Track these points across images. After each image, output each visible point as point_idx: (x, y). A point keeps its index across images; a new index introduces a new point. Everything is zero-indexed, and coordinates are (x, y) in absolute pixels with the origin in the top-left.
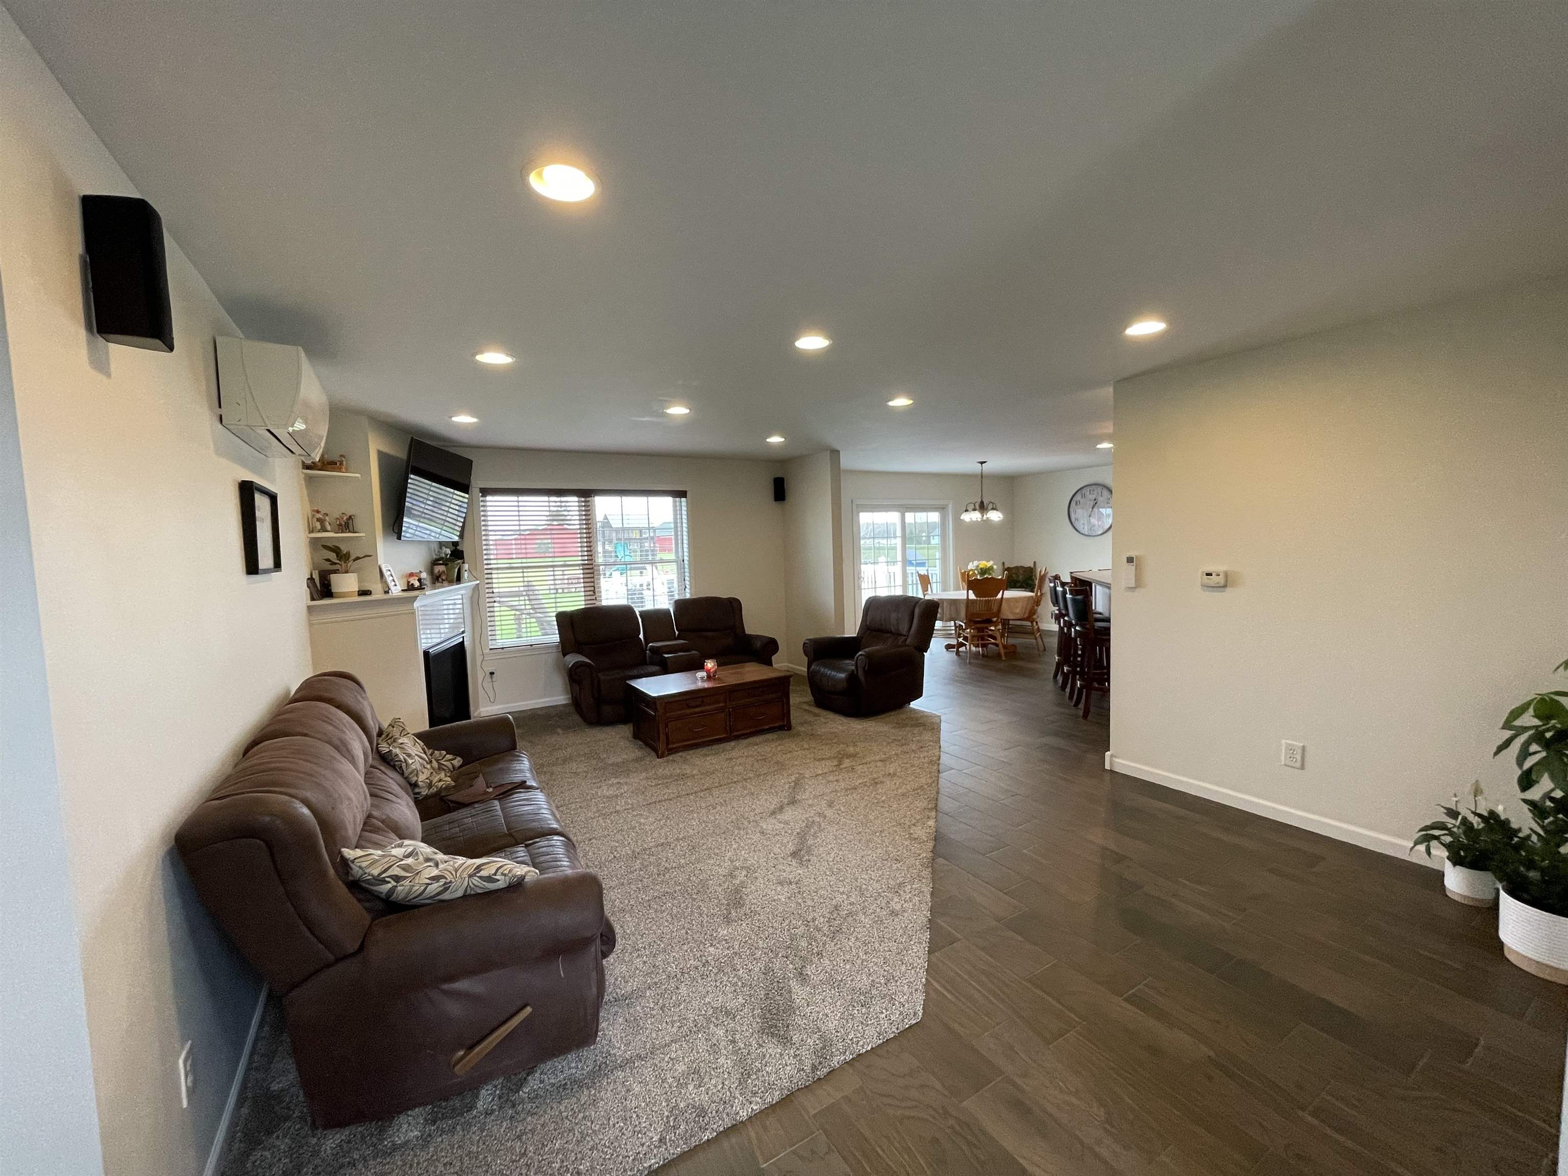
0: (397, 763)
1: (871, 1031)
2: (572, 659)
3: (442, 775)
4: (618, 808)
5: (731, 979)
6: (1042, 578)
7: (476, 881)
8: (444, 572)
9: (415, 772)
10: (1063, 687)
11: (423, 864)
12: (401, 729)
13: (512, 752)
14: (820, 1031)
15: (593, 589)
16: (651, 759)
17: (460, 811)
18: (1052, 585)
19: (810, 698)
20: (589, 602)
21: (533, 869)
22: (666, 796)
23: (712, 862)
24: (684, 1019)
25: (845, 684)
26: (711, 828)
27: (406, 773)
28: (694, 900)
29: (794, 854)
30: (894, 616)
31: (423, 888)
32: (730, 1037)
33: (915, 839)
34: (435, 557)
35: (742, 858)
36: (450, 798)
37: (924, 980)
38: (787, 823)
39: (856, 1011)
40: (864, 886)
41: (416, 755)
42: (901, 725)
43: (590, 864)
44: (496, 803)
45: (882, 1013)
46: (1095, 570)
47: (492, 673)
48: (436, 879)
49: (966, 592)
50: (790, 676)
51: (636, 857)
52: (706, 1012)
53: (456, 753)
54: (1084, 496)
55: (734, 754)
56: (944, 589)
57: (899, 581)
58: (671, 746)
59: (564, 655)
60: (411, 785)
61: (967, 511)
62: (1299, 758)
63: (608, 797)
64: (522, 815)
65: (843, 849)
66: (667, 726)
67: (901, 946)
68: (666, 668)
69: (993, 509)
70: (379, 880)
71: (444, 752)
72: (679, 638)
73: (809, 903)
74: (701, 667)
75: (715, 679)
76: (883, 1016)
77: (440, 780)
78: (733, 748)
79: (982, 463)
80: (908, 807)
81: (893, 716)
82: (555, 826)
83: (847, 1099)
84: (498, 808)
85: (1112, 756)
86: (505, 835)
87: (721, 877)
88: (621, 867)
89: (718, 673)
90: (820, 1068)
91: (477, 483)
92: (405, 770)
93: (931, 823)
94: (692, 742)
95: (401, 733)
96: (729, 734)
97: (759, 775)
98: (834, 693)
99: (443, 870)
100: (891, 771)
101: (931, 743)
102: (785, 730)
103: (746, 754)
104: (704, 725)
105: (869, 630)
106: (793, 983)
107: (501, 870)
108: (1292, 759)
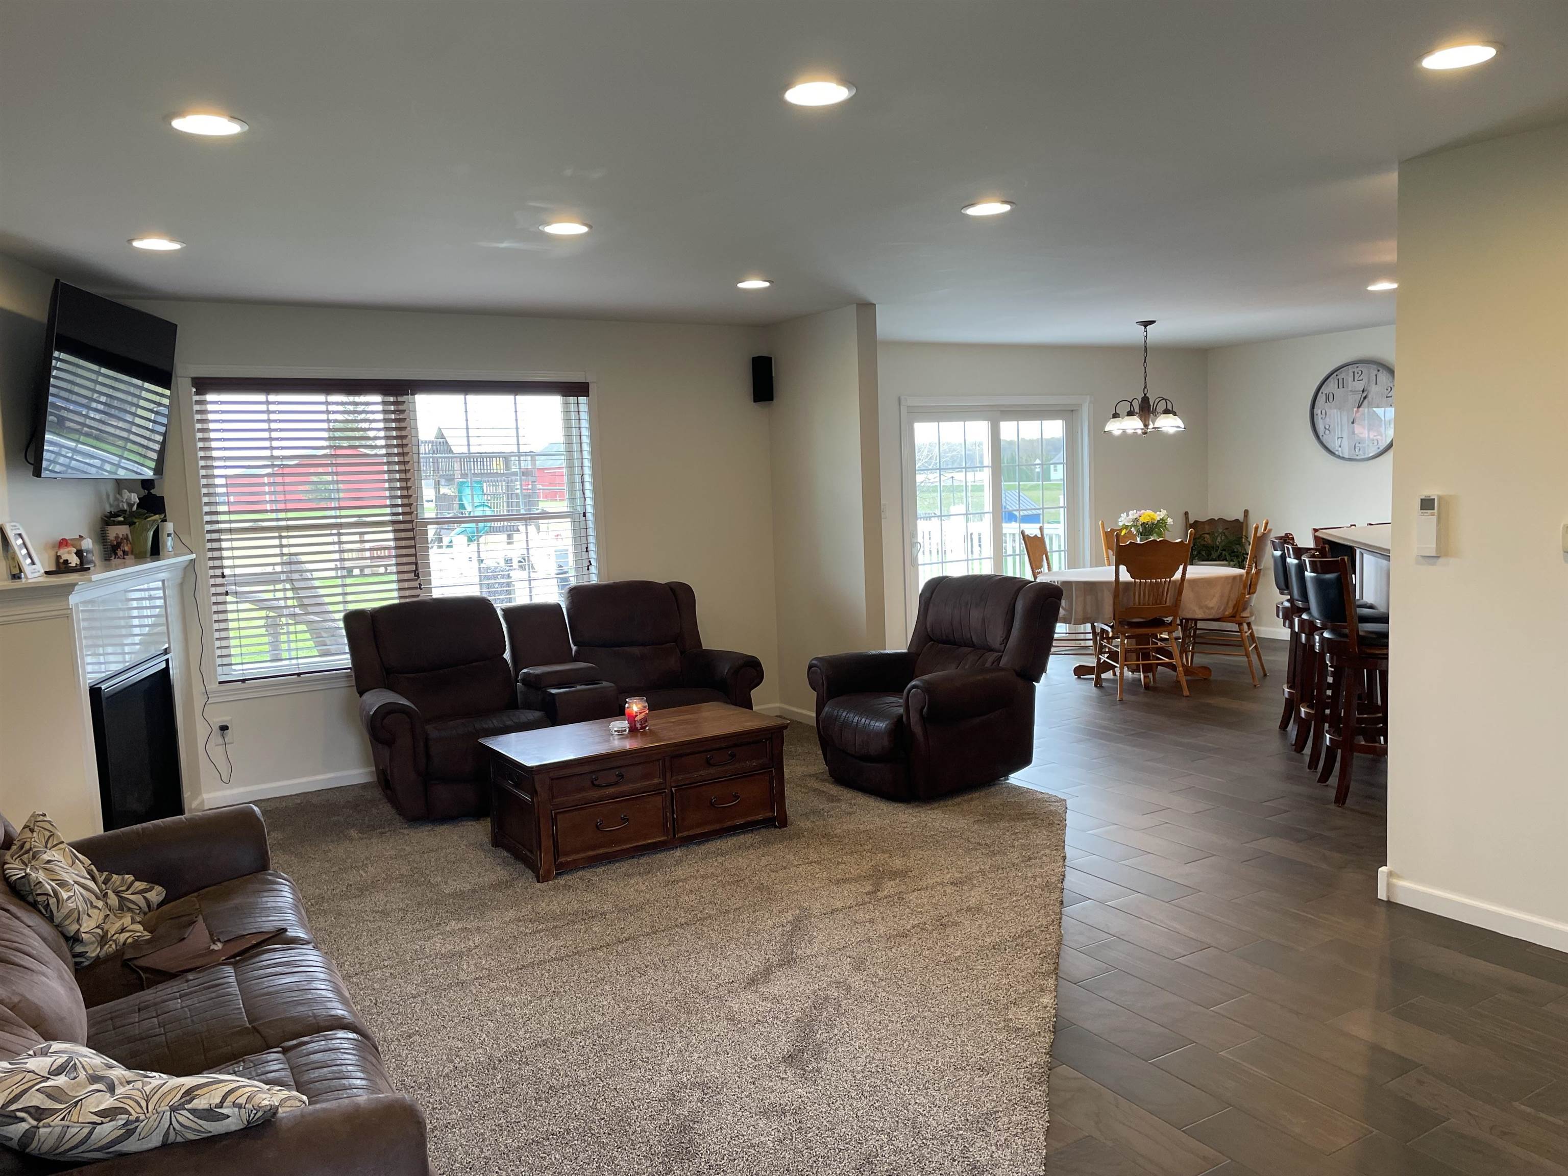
0: (39, 898)
2: (376, 699)
3: (127, 920)
4: (463, 976)
6: (1260, 540)
7: (184, 1117)
8: (127, 538)
9: (76, 914)
10: (1299, 746)
11: (85, 1087)
12: (47, 834)
13: (260, 876)
15: (414, 567)
16: (526, 882)
17: (160, 987)
18: (1278, 553)
19: (821, 766)
20: (407, 593)
21: (295, 1093)
22: (552, 953)
23: (637, 1074)
25: (886, 742)
26: (637, 1011)
27: (58, 917)
28: (603, 1146)
29: (790, 1059)
30: (976, 615)
31: (85, 1132)
33: (1017, 1030)
34: (108, 509)
35: (693, 1067)
36: (142, 962)
38: (776, 1000)
40: (921, 1119)
41: (76, 882)
42: (991, 817)
43: (408, 1081)
44: (229, 970)
46: (1361, 523)
47: (224, 728)
48: (108, 1114)
49: (1114, 567)
50: (785, 727)
51: (494, 1068)
53: (152, 877)
54: (1341, 384)
55: (679, 872)
56: (1073, 563)
57: (988, 549)
58: (562, 859)
59: (361, 694)
60: (67, 938)
61: (1116, 416)
63: (443, 956)
64: (277, 992)
65: (882, 1048)
66: (554, 821)
69: (1167, 412)
71: (130, 878)
72: (576, 659)
73: (821, 1151)
74: (619, 712)
75: (644, 734)
77: (123, 930)
78: (679, 862)
79: (1146, 324)
80: (1004, 969)
81: (977, 801)
82: (340, 1012)
84: (232, 979)
85: (1390, 874)
86: (244, 1031)
87: (654, 1103)
88: (467, 1087)
89: (650, 722)
91: (186, 367)
92: (55, 912)
93: (1047, 1000)
94: (601, 851)
95: (47, 843)
96: (671, 835)
97: (727, 912)
98: (867, 758)
99: (123, 1098)
100: (973, 902)
101: (1047, 851)
102: (776, 827)
103: (702, 872)
104: (624, 820)
105: (931, 639)
107: (232, 1098)
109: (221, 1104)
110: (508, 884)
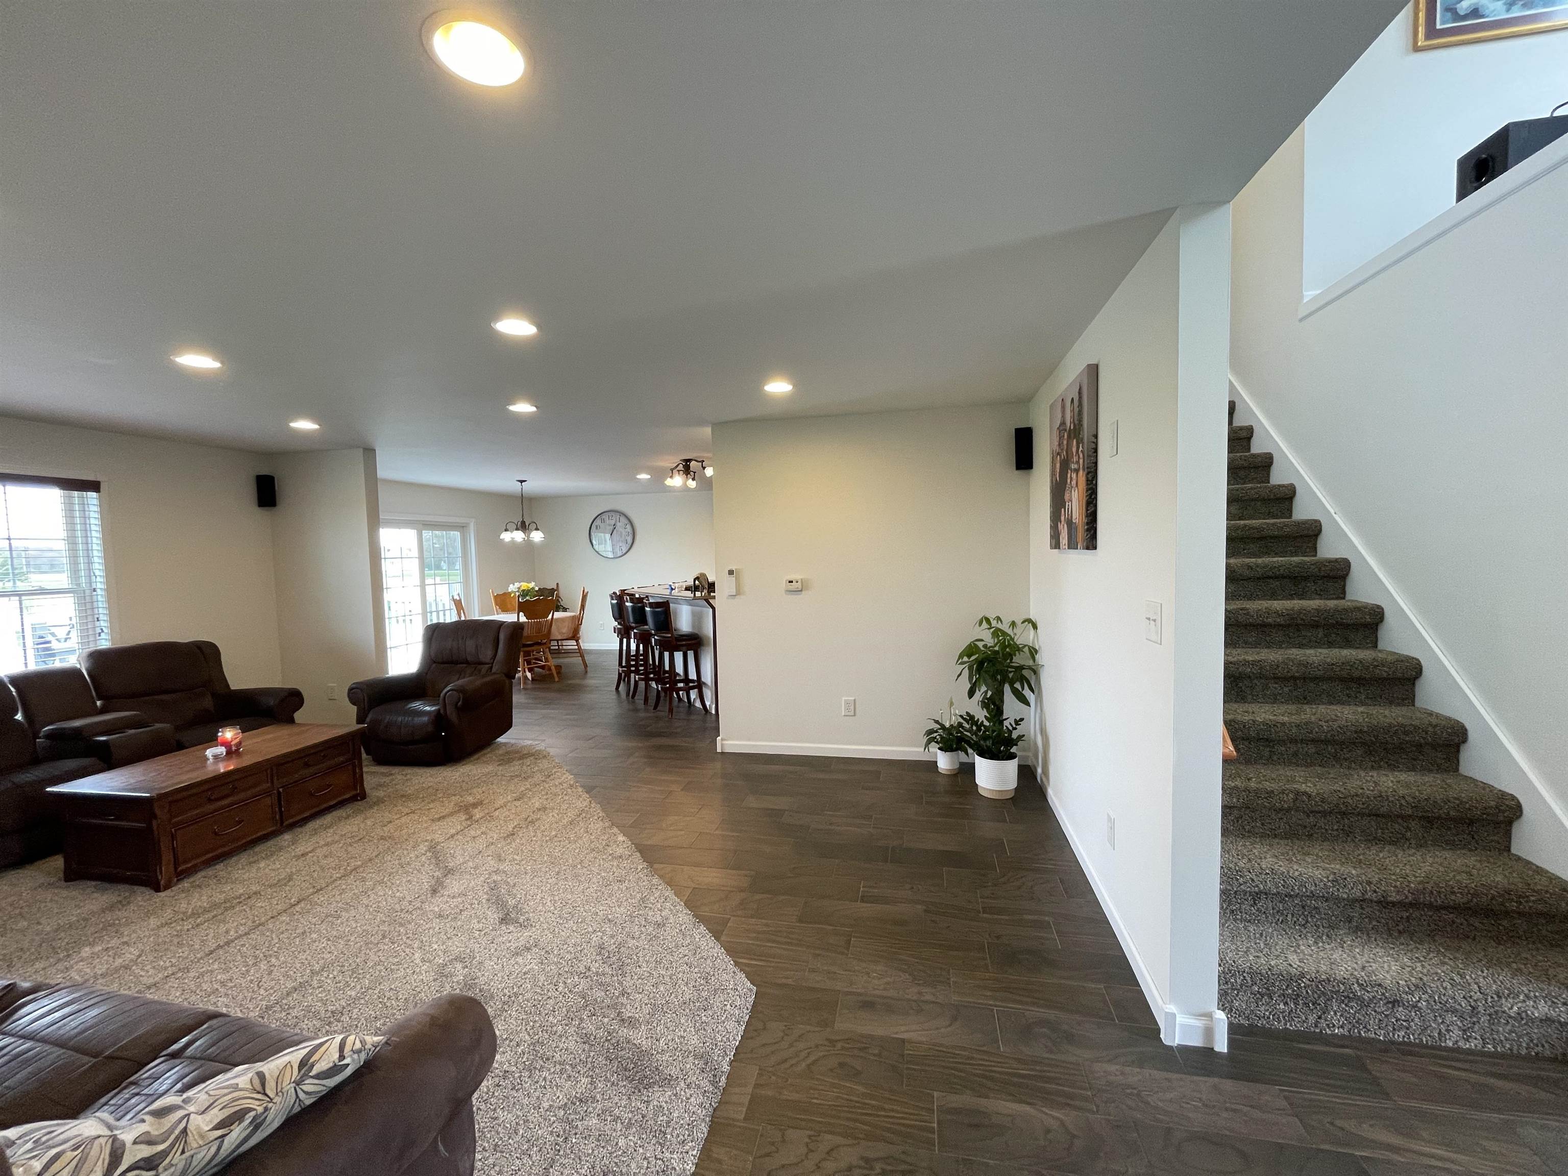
1: (731, 1025)
5: (552, 1070)
6: (585, 597)
7: (309, 1086)
10: (632, 696)
14: (690, 1052)
18: (615, 602)
22: (233, 933)
23: (401, 973)
24: (537, 1139)
25: (434, 728)
26: (358, 940)
29: (504, 920)
30: (471, 644)
32: (609, 1119)
33: (620, 857)
35: (440, 953)
37: (732, 962)
38: (462, 895)
39: (704, 1018)
42: (505, 761)
45: (726, 1005)
49: (514, 614)
52: (555, 1116)
54: (603, 521)
55: (302, 847)
58: (184, 867)
61: (506, 530)
62: (852, 708)
66: (173, 837)
67: (691, 947)
69: (537, 529)
72: (103, 711)
73: (568, 956)
75: (242, 753)
76: (729, 1006)
78: (295, 841)
79: (522, 482)
80: (587, 832)
81: (488, 754)
83: (757, 1086)
85: (722, 740)
90: (718, 1079)
94: (219, 852)
96: (279, 825)
97: (371, 859)
98: (414, 742)
99: (231, 1103)
100: (537, 805)
101: (555, 770)
102: (358, 800)
103: (322, 842)
104: (240, 822)
105: (435, 662)
106: (624, 1032)
107: (347, 1049)
108: (847, 709)
109: (342, 1057)
110: (123, 904)
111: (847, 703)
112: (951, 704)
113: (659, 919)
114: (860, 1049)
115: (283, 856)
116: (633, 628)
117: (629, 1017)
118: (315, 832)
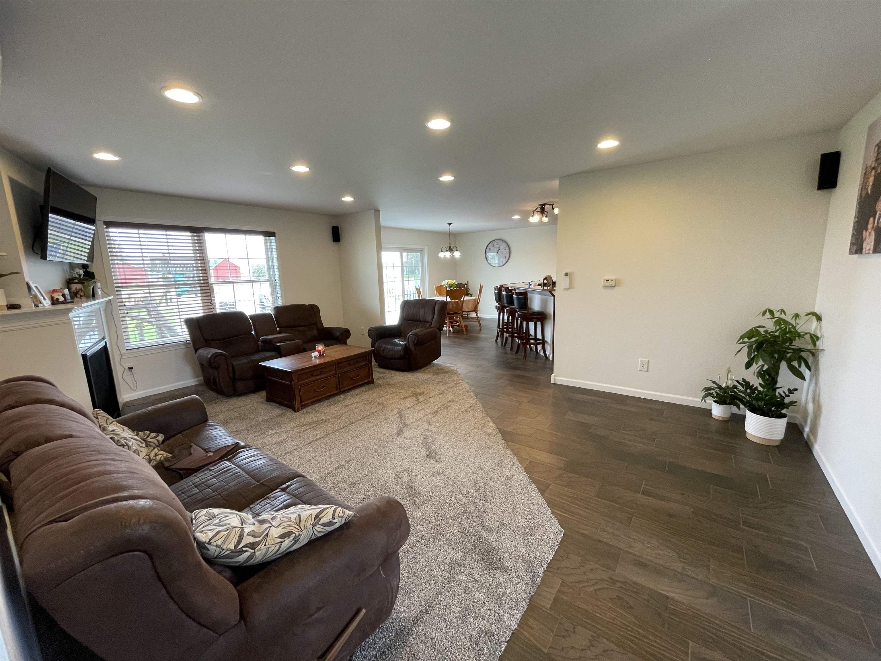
1: (546, 549)
2: (209, 352)
5: (445, 542)
6: (481, 289)
7: (319, 528)
8: (81, 289)
11: (262, 527)
12: (106, 418)
13: (206, 423)
14: (520, 557)
15: (210, 301)
16: (289, 413)
18: (496, 291)
20: (207, 311)
22: (319, 436)
24: (434, 577)
25: (401, 354)
29: (428, 456)
30: (422, 312)
31: (277, 547)
32: (471, 579)
33: (490, 434)
34: (68, 277)
35: (399, 466)
37: (550, 511)
38: (411, 438)
39: (530, 539)
40: (482, 466)
42: (437, 373)
44: (227, 463)
47: (131, 368)
48: (283, 536)
49: (445, 297)
52: (444, 568)
54: (493, 246)
55: (347, 402)
57: (401, 292)
58: (304, 403)
59: (196, 350)
61: (442, 251)
62: (646, 367)
63: (275, 444)
64: (258, 468)
65: (455, 447)
66: (300, 390)
67: (526, 495)
68: (280, 354)
69: (457, 250)
70: (235, 552)
71: (148, 432)
72: (280, 332)
73: (458, 483)
74: (313, 349)
75: (325, 356)
76: (545, 537)
77: (156, 455)
78: (344, 399)
79: (450, 224)
80: (473, 417)
81: (429, 369)
83: (559, 591)
84: (232, 466)
85: (555, 376)
86: (257, 485)
87: (393, 480)
89: (326, 352)
90: (535, 579)
91: (101, 217)
93: (492, 424)
94: (316, 398)
95: (106, 422)
96: (339, 390)
97: (373, 413)
98: (395, 359)
99: (287, 527)
100: (450, 399)
101: (460, 381)
102: (371, 384)
103: (355, 401)
104: (323, 387)
105: (405, 320)
106: (484, 533)
107: (336, 514)
108: (643, 367)
109: (334, 518)
110: (284, 415)
111: (643, 363)
112: (729, 371)
113: (509, 474)
114: (634, 592)
115: (340, 405)
116: (506, 307)
117: (487, 526)
118: (353, 396)
